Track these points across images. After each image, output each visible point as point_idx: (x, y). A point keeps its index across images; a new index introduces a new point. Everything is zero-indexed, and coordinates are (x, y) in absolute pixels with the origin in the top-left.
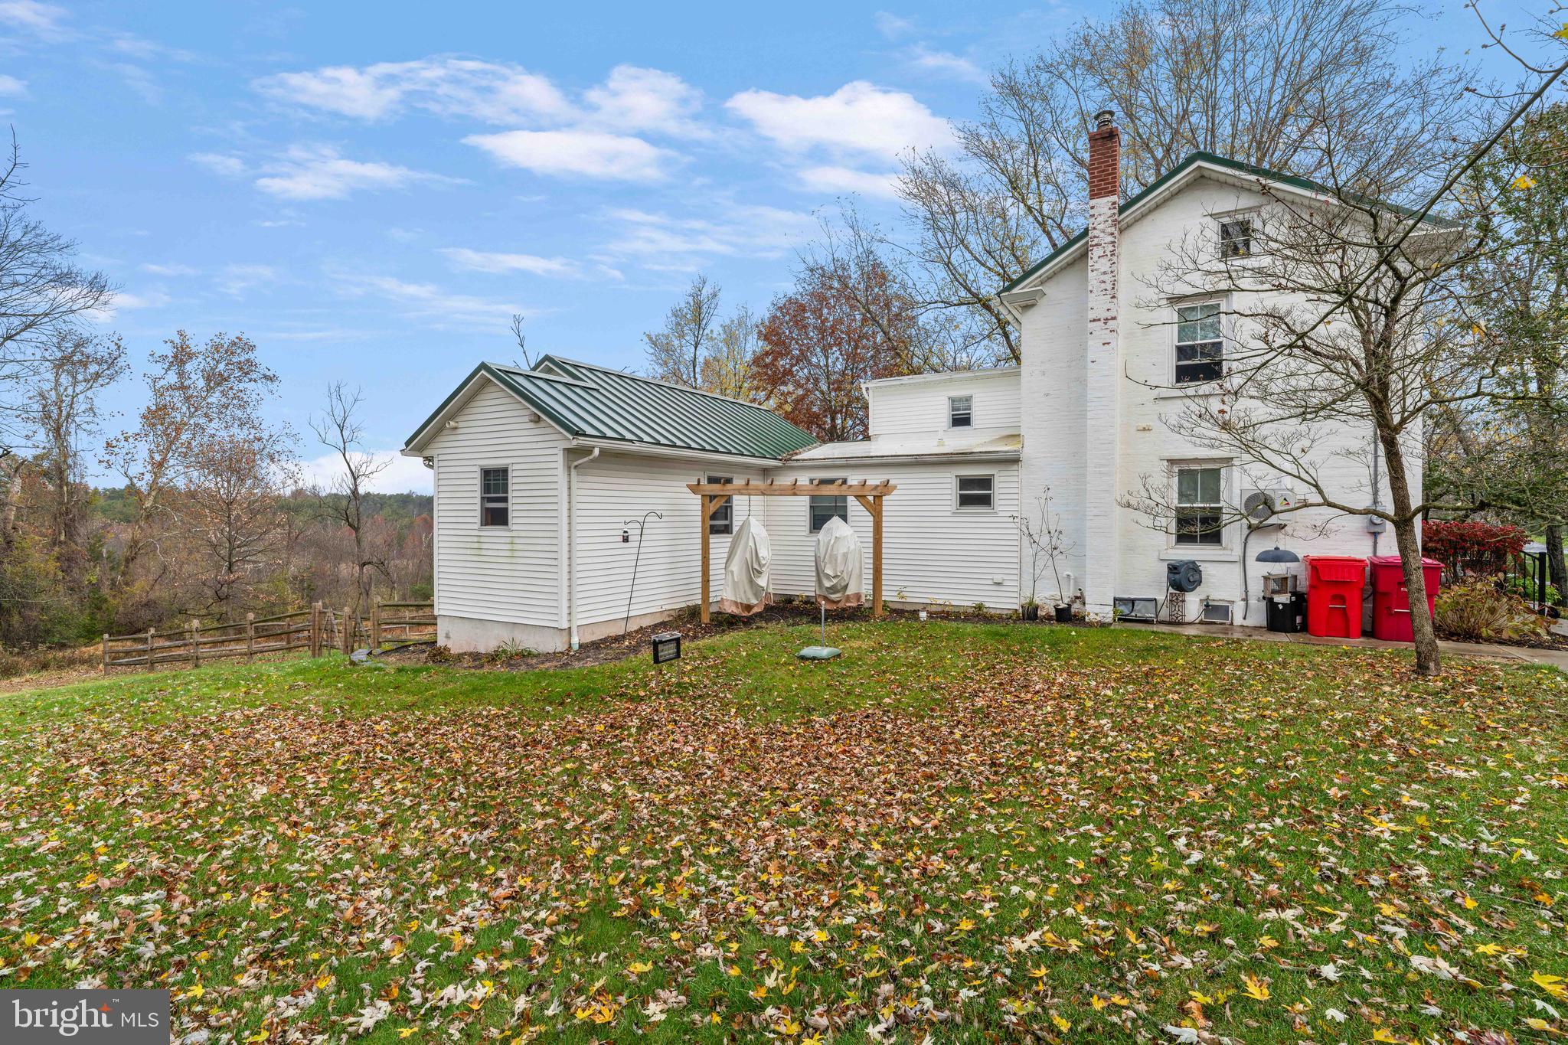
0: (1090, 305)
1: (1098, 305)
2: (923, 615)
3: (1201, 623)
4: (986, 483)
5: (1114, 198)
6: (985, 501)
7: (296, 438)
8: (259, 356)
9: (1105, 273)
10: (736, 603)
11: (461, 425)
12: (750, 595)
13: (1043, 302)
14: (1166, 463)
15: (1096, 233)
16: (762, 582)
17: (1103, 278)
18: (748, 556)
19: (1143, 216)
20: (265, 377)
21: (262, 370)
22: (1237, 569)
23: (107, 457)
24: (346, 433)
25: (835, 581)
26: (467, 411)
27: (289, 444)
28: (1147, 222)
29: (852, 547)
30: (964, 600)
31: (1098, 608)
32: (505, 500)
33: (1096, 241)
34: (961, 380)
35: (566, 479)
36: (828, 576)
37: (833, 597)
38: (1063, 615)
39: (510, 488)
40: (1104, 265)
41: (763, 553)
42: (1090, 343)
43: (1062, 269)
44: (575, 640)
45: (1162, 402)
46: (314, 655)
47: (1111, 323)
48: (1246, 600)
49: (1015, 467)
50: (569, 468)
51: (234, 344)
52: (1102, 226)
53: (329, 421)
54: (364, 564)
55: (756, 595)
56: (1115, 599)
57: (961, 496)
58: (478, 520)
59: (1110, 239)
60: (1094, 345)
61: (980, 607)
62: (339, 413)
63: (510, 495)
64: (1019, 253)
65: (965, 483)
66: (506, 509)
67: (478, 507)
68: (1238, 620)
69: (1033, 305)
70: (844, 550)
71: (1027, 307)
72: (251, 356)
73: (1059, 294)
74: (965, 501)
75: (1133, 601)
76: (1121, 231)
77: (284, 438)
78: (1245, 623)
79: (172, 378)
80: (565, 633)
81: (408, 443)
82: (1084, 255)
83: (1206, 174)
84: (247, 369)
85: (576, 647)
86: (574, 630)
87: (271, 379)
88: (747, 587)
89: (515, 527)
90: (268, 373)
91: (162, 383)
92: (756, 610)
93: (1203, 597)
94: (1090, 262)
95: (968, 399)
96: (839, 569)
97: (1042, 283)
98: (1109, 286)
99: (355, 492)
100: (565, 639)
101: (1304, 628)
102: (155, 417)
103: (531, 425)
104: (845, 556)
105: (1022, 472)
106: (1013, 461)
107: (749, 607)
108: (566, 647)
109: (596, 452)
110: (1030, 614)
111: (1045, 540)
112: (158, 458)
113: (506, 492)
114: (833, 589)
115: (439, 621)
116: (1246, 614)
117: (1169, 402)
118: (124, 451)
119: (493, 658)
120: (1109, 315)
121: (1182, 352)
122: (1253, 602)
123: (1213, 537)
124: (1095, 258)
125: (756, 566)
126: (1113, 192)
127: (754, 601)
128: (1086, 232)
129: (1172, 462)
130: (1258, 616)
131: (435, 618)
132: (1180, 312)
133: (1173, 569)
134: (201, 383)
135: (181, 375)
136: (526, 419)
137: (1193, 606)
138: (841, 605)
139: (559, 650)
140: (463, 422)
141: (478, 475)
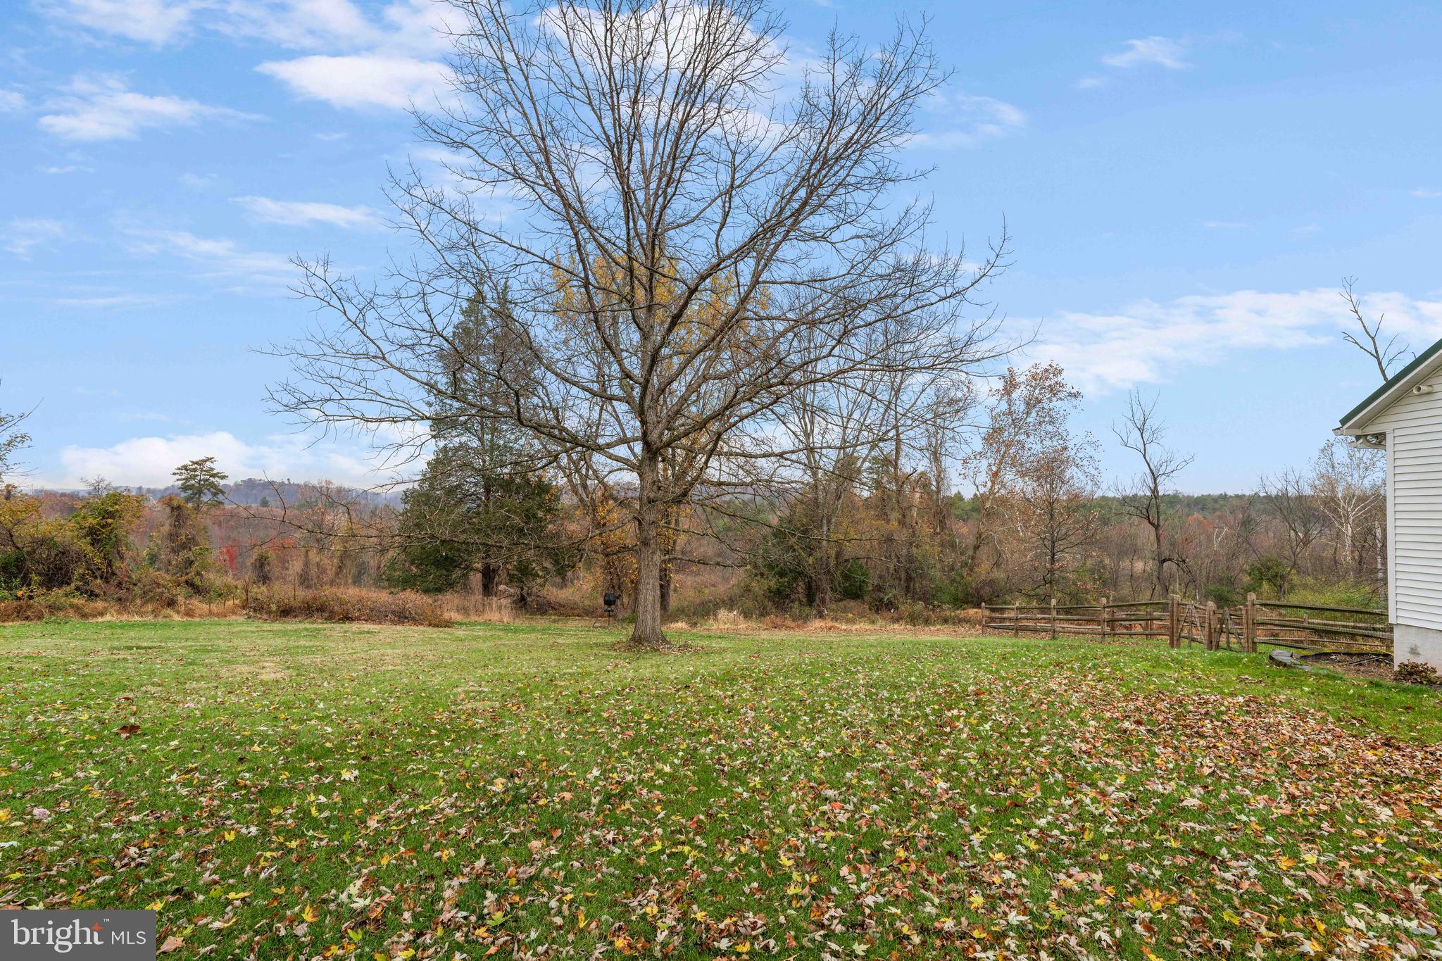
7: (1095, 444)
8: (1066, 378)
11: (1436, 389)
20: (1071, 394)
21: (1068, 389)
23: (963, 471)
24: (1146, 435)
27: (1090, 450)
46: (1172, 645)
51: (1046, 370)
53: (1130, 425)
54: (1164, 561)
62: (1139, 417)
72: (1059, 379)
77: (1085, 446)
79: (1004, 406)
84: (1054, 391)
87: (1075, 395)
90: (1073, 391)
91: (997, 410)
99: (1155, 491)
102: (993, 436)
112: (994, 469)
115: (1397, 633)
118: (973, 466)
134: (1022, 407)
135: (1009, 402)
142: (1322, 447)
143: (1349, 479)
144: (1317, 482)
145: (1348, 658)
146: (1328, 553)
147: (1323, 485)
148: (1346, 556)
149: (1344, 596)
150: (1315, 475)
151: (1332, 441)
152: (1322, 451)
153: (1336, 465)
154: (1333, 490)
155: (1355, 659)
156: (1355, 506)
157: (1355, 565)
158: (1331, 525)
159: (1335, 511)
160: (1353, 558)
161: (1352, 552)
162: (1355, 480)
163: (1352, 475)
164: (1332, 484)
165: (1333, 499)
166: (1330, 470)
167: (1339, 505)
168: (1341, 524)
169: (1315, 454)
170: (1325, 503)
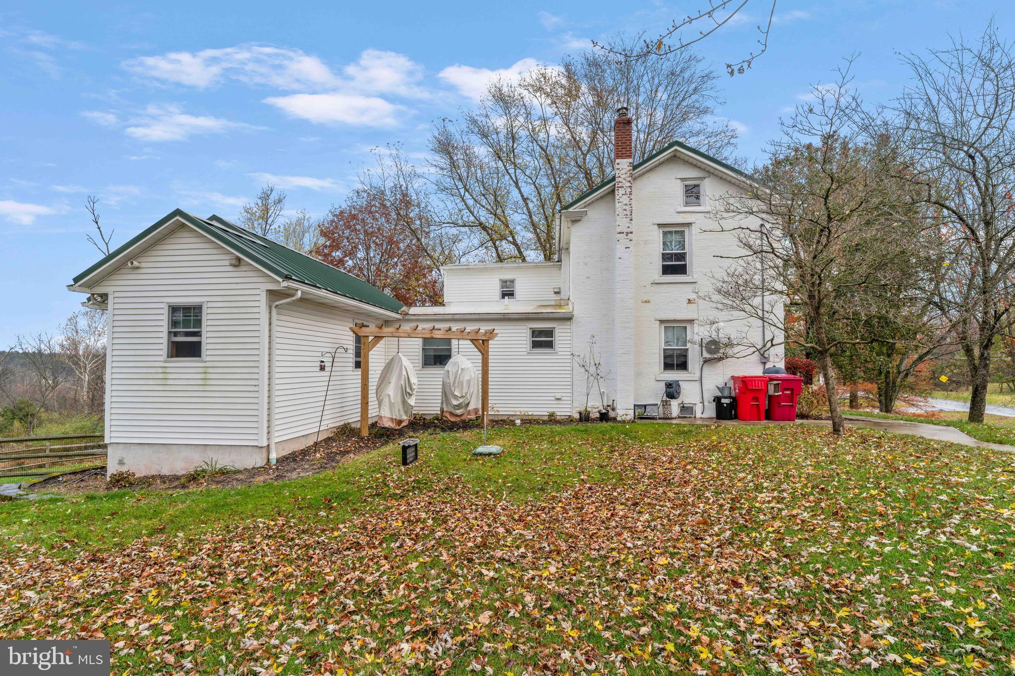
0: (617, 223)
1: (622, 224)
2: (518, 422)
3: (679, 417)
4: (550, 333)
5: (631, 160)
6: (549, 345)
9: (626, 205)
10: (392, 419)
11: (143, 265)
12: (402, 413)
13: (585, 219)
14: (658, 322)
15: (620, 179)
16: (412, 401)
17: (625, 207)
18: (403, 383)
19: (644, 174)
22: (697, 384)
25: (461, 400)
26: (149, 253)
28: (645, 178)
29: (473, 376)
30: (541, 411)
31: (624, 410)
32: (198, 334)
33: (620, 185)
34: (508, 268)
35: (268, 317)
36: (456, 397)
37: (459, 412)
38: (604, 417)
39: (204, 323)
40: (625, 200)
41: (414, 380)
42: (618, 246)
43: (597, 200)
44: (274, 456)
45: (655, 286)
47: (630, 235)
48: (703, 402)
49: (569, 323)
50: (270, 307)
52: (624, 176)
55: (406, 412)
56: (635, 405)
57: (533, 341)
58: (164, 352)
59: (629, 184)
60: (620, 249)
61: (552, 415)
63: (204, 329)
64: (499, 199)
65: (535, 333)
66: (199, 343)
67: (165, 341)
68: (699, 415)
69: (579, 220)
70: (467, 378)
71: (575, 222)
73: (596, 215)
74: (536, 345)
75: (645, 406)
76: (635, 179)
78: (703, 416)
80: (264, 450)
81: (76, 280)
82: (612, 192)
83: (678, 154)
85: (274, 462)
86: (273, 447)
88: (401, 407)
89: (208, 359)
92: (404, 424)
93: (680, 402)
94: (617, 197)
95: (512, 281)
96: (464, 392)
97: (585, 207)
98: (629, 213)
100: (265, 455)
101: (736, 417)
103: (231, 269)
104: (469, 382)
105: (574, 326)
106: (568, 319)
107: (400, 422)
108: (265, 462)
109: (299, 294)
110: (585, 418)
111: (592, 370)
113: (200, 327)
114: (459, 406)
115: (110, 450)
116: (705, 411)
117: (659, 286)
119: (193, 478)
120: (629, 230)
121: (665, 257)
122: (706, 403)
123: (683, 366)
124: (620, 195)
125: (408, 390)
126: (630, 157)
127: (404, 417)
128: (614, 179)
129: (662, 322)
130: (711, 411)
131: (105, 446)
132: (665, 233)
133: (669, 385)
136: (227, 263)
137: (675, 407)
138: (463, 418)
139: (258, 465)
140: (147, 263)
141: (165, 311)
142: (69, 317)
143: (88, 342)
144: (65, 343)
145: (73, 477)
146: (72, 394)
147: (69, 345)
148: (83, 395)
149: (79, 425)
150: (63, 337)
151: (77, 313)
152: (70, 320)
153: (79, 331)
154: (76, 349)
155: (79, 476)
156: (91, 361)
157: (90, 402)
158: (74, 375)
159: (76, 364)
160: (88, 397)
161: (88, 392)
162: (91, 342)
163: (90, 339)
164: (75, 344)
165: (76, 355)
166: (75, 334)
167: (79, 360)
168: (81, 373)
169: (64, 322)
170: (70, 357)
